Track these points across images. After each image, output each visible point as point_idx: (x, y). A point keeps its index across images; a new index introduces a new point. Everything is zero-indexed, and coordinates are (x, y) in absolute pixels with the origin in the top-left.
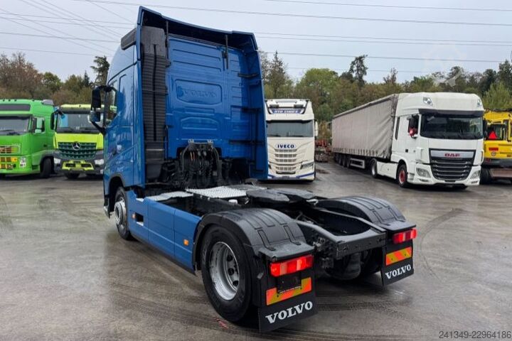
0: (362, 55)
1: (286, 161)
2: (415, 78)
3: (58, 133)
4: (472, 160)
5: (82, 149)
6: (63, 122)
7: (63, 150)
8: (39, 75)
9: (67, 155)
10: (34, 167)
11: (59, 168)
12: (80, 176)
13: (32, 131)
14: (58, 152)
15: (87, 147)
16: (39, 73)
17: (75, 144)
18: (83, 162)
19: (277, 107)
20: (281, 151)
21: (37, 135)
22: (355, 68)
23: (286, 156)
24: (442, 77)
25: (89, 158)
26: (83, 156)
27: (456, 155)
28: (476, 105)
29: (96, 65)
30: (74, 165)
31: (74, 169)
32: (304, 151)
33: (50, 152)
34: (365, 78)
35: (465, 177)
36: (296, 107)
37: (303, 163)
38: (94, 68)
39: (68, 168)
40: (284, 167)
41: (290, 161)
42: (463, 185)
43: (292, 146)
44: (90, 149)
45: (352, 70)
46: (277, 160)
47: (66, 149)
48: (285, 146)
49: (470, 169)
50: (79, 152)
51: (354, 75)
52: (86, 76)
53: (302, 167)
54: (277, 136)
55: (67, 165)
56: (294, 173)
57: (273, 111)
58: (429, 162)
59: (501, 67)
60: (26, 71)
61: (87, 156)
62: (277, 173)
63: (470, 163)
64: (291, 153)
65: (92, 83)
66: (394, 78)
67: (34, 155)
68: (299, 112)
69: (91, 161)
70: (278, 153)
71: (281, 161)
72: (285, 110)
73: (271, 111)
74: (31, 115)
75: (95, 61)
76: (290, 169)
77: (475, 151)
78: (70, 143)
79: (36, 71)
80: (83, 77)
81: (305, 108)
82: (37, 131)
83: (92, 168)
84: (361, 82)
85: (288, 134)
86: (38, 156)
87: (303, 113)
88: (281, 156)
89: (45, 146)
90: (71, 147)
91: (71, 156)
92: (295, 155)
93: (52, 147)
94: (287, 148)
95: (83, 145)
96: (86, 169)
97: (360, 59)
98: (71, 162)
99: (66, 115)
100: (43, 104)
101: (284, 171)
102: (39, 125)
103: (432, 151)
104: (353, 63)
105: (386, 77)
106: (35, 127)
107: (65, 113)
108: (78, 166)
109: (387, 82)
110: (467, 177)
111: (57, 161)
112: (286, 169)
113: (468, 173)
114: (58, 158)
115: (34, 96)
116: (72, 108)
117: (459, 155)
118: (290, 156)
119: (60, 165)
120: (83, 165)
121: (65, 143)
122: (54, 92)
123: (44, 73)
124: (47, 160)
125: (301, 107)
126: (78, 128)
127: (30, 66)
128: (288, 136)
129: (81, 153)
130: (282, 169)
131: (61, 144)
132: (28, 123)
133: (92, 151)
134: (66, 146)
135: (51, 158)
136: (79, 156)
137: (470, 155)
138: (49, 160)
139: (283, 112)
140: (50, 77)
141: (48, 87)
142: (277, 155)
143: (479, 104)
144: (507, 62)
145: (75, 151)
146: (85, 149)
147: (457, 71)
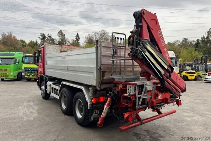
3: (24, 64)
5: (32, 70)
6: (26, 60)
7: (26, 70)
8: (18, 41)
9: (27, 72)
10: (15, 76)
11: (24, 77)
12: (32, 80)
13: (15, 63)
14: (24, 71)
16: (18, 40)
17: (30, 68)
18: (33, 75)
21: (17, 65)
24: (179, 42)
26: (33, 72)
29: (41, 37)
30: (29, 76)
33: (21, 71)
38: (40, 38)
39: (27, 77)
47: (27, 70)
50: (32, 71)
52: (36, 41)
55: (27, 76)
59: (202, 38)
60: (13, 39)
61: (34, 72)
65: (39, 44)
67: (15, 72)
69: (35, 74)
74: (15, 58)
75: (40, 35)
78: (28, 68)
79: (17, 39)
80: (35, 41)
82: (17, 63)
83: (36, 77)
89: (19, 69)
91: (29, 72)
93: (22, 69)
95: (33, 68)
96: (34, 77)
98: (29, 75)
99: (27, 58)
100: (19, 53)
102: (17, 61)
106: (16, 62)
107: (27, 57)
108: (31, 76)
111: (23, 74)
115: (15, 49)
116: (30, 55)
119: (24, 76)
120: (33, 76)
121: (27, 68)
122: (23, 47)
123: (20, 40)
124: (20, 74)
126: (31, 62)
127: (14, 37)
131: (25, 68)
132: (13, 61)
133: (36, 70)
134: (27, 69)
135: (21, 73)
136: (31, 73)
140: (22, 41)
141: (21, 46)
144: (204, 36)
145: (30, 71)
146: (34, 70)
147: (185, 40)
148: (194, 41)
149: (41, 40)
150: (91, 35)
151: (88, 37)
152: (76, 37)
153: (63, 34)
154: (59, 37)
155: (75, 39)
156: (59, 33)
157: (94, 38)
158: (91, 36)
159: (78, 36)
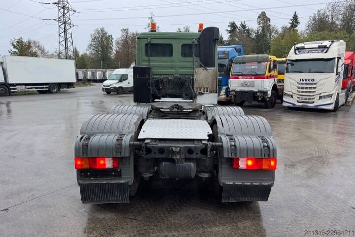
1: (306, 92)
19: (303, 48)
20: (303, 84)
23: (306, 88)
32: (323, 84)
36: (319, 47)
37: (322, 95)
40: (303, 97)
41: (310, 92)
43: (313, 80)
46: (298, 91)
48: (306, 81)
53: (321, 98)
54: (300, 72)
56: (313, 103)
57: (300, 52)
62: (298, 102)
64: (311, 86)
68: (322, 52)
70: (299, 86)
71: (302, 92)
72: (310, 50)
73: (297, 52)
76: (309, 99)
81: (328, 48)
85: (310, 70)
87: (326, 52)
88: (302, 88)
92: (315, 88)
94: (308, 82)
101: (304, 101)
112: (306, 99)
118: (310, 88)
125: (325, 47)
128: (310, 72)
130: (302, 98)
139: (308, 53)
142: (299, 88)
149: (229, 34)
150: (322, 12)
151: (317, 17)
152: (291, 20)
153: (266, 17)
154: (260, 24)
155: (290, 25)
156: (259, 17)
157: (330, 17)
159: (295, 17)
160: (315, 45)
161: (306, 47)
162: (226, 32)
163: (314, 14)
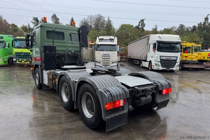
0: (143, 19)
1: (106, 60)
2: (165, 28)
3: (15, 48)
4: (176, 60)
6: (17, 44)
7: (17, 55)
8: (9, 25)
9: (19, 57)
10: (5, 62)
11: (15, 62)
12: (24, 66)
13: (4, 47)
14: (15, 56)
15: (27, 54)
16: (9, 24)
17: (22, 53)
18: (25, 60)
19: (103, 39)
20: (104, 56)
21: (7, 49)
22: (140, 24)
23: (106, 58)
25: (28, 58)
26: (25, 58)
27: (170, 59)
28: (178, 39)
29: (33, 21)
30: (21, 61)
31: (21, 63)
32: (113, 57)
33: (12, 56)
34: (144, 28)
35: (173, 67)
36: (110, 39)
37: (113, 62)
38: (32, 22)
39: (19, 63)
40: (105, 63)
41: (108, 60)
42: (173, 70)
43: (109, 55)
44: (28, 55)
45: (139, 25)
46: (103, 60)
47: (18, 55)
48: (106, 55)
49: (175, 64)
50: (24, 56)
51: (140, 27)
52: (29, 25)
53: (112, 63)
54: (103, 51)
55: (19, 61)
56: (109, 65)
57: (101, 41)
58: (160, 61)
60: (3, 23)
62: (103, 65)
63: (175, 61)
64: (108, 57)
65: (31, 28)
66: (156, 29)
67: (5, 57)
68: (111, 41)
69: (28, 60)
70: (103, 57)
71: (104, 60)
72: (106, 40)
73: (100, 41)
74: (4, 41)
75: (33, 19)
76: (108, 64)
77: (177, 57)
78: (19, 52)
79: (8, 23)
80: (27, 26)
81: (114, 40)
82: (6, 47)
83: (29, 63)
84: (143, 30)
85: (107, 50)
86: (7, 58)
87: (113, 42)
88: (104, 58)
89: (10, 53)
90: (20, 54)
91: (20, 57)
92: (110, 58)
93: (13, 54)
94: (107, 56)
95: (25, 53)
96: (26, 63)
97: (142, 21)
98: (20, 60)
99: (18, 41)
100: (9, 36)
101: (105, 64)
102: (7, 45)
103: (161, 57)
104: (140, 22)
105: (153, 28)
106: (5, 46)
108: (23, 62)
109: (154, 30)
110: (174, 67)
111: (14, 60)
112: (106, 64)
113: (174, 66)
114: (15, 58)
115: (7, 33)
116: (20, 38)
117: (171, 58)
118: (108, 58)
119: (16, 61)
120: (25, 61)
121: (18, 52)
122: (15, 32)
123: (11, 24)
125: (112, 39)
126: (23, 46)
127: (5, 21)
128: (107, 51)
129: (24, 57)
130: (104, 63)
131: (16, 53)
132: (3, 44)
133: (29, 56)
134: (18, 54)
135: (12, 58)
136: (23, 58)
137: (175, 58)
138: (11, 59)
139: (105, 41)
140: (13, 25)
141: (13, 30)
142: (103, 58)
143: (179, 39)
144: (201, 23)
145: (22, 56)
146: (26, 55)
147: (182, 26)
148: (190, 28)
149: (34, 25)
150: (86, 19)
151: (84, 22)
152: (70, 21)
153: (57, 18)
154: (53, 21)
155: (70, 24)
156: (52, 17)
157: (90, 23)
158: (87, 21)
159: (72, 20)
160: (108, 38)
161: (104, 38)
162: (32, 23)
163: (82, 20)
